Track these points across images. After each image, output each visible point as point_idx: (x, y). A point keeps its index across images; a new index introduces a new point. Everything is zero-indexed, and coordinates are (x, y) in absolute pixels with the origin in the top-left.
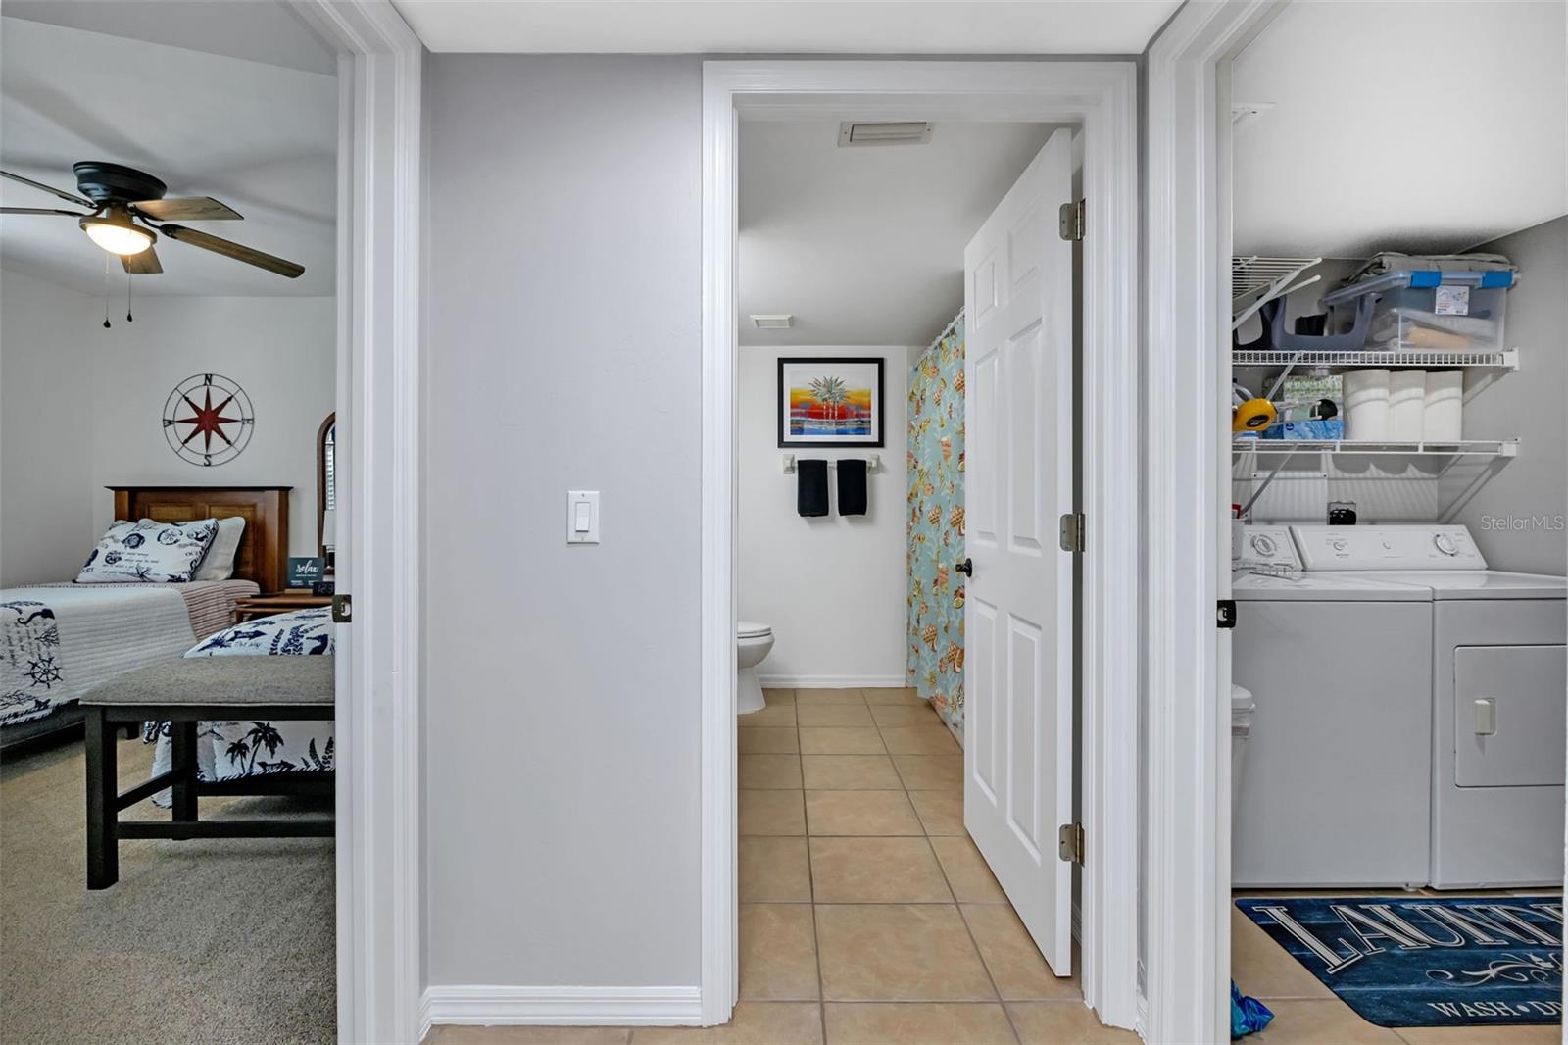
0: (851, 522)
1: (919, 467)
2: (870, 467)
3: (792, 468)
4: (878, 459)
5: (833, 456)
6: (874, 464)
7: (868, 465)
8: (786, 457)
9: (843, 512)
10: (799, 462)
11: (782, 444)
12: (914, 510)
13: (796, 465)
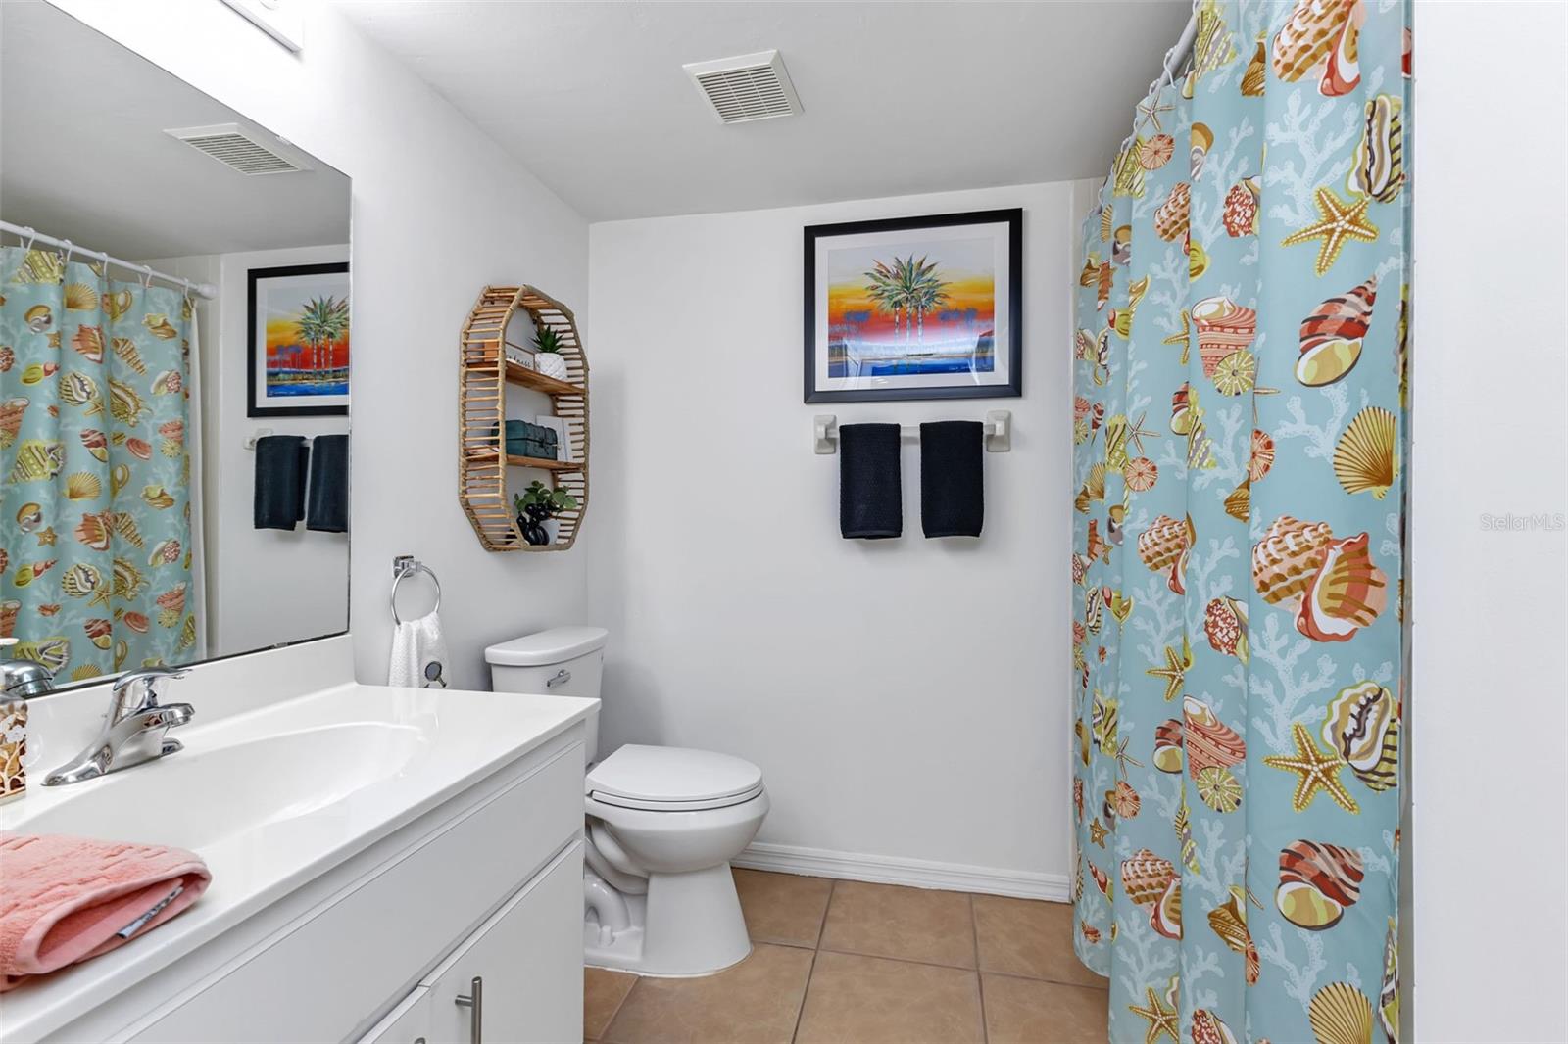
0: (951, 548)
1: (1108, 421)
2: (991, 437)
3: (831, 441)
4: (1008, 421)
5: (910, 418)
6: (1000, 430)
7: (986, 432)
8: (818, 421)
9: (931, 528)
10: (843, 429)
11: (812, 396)
12: (1093, 528)
13: (837, 435)
